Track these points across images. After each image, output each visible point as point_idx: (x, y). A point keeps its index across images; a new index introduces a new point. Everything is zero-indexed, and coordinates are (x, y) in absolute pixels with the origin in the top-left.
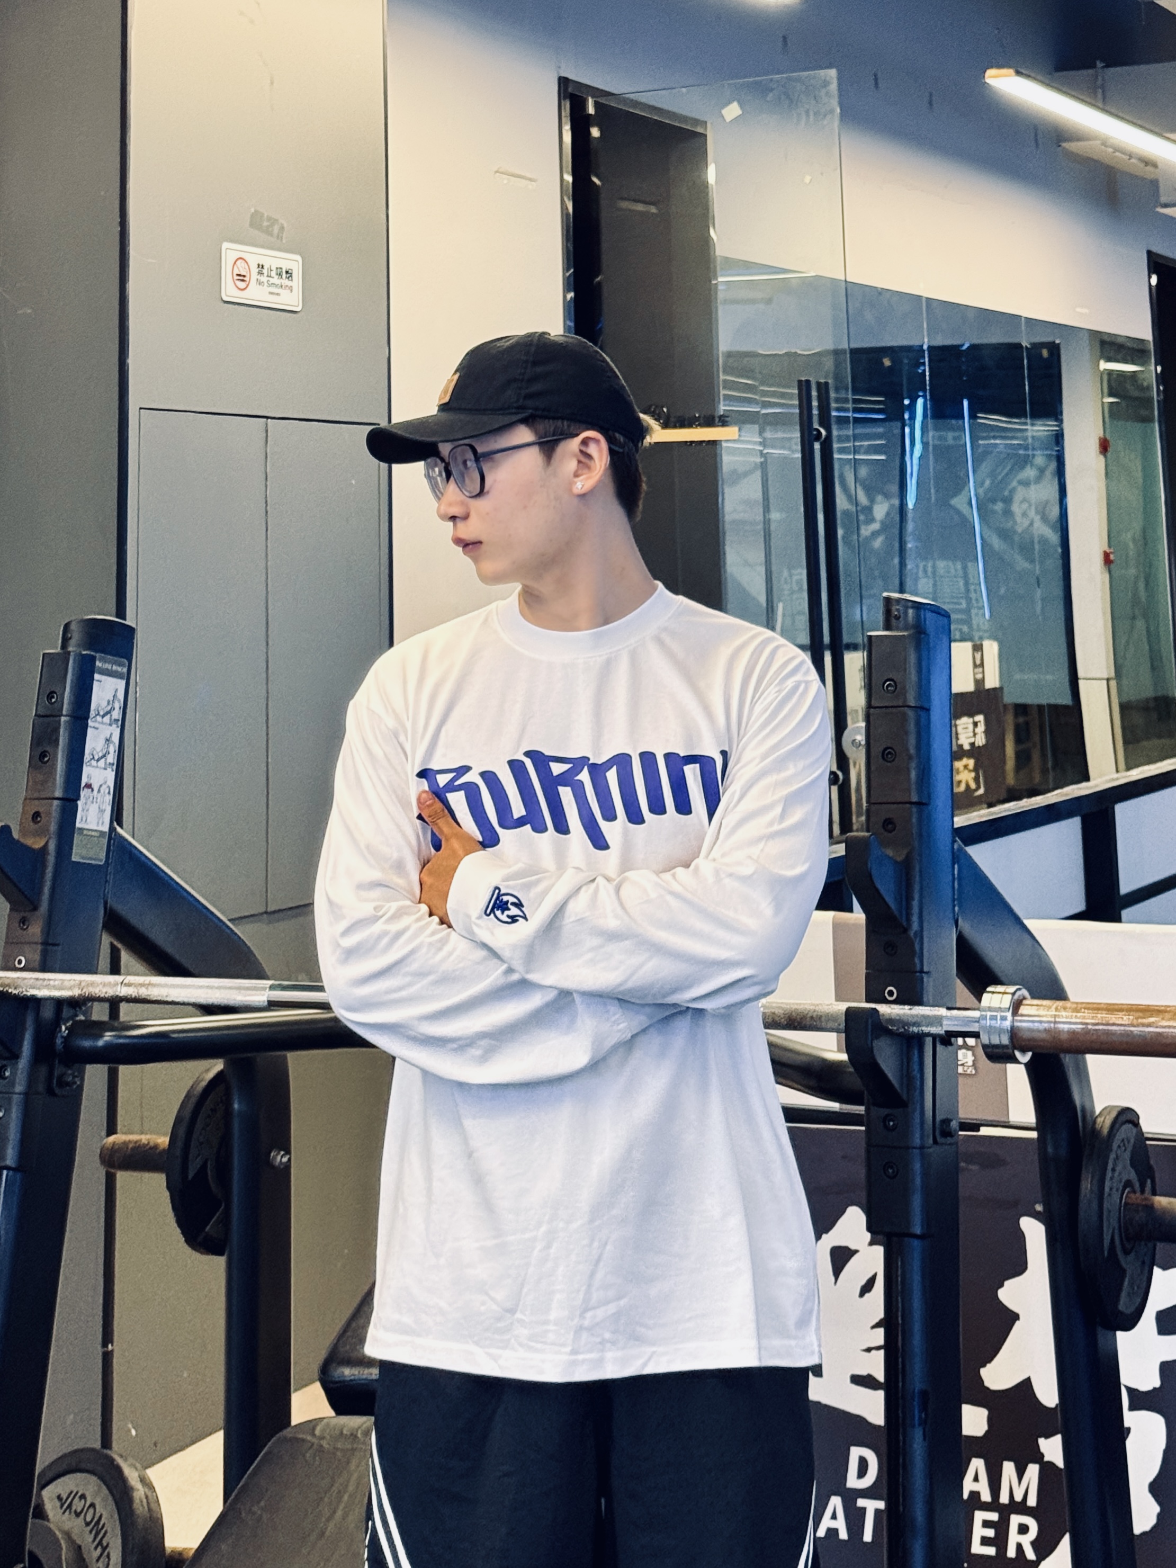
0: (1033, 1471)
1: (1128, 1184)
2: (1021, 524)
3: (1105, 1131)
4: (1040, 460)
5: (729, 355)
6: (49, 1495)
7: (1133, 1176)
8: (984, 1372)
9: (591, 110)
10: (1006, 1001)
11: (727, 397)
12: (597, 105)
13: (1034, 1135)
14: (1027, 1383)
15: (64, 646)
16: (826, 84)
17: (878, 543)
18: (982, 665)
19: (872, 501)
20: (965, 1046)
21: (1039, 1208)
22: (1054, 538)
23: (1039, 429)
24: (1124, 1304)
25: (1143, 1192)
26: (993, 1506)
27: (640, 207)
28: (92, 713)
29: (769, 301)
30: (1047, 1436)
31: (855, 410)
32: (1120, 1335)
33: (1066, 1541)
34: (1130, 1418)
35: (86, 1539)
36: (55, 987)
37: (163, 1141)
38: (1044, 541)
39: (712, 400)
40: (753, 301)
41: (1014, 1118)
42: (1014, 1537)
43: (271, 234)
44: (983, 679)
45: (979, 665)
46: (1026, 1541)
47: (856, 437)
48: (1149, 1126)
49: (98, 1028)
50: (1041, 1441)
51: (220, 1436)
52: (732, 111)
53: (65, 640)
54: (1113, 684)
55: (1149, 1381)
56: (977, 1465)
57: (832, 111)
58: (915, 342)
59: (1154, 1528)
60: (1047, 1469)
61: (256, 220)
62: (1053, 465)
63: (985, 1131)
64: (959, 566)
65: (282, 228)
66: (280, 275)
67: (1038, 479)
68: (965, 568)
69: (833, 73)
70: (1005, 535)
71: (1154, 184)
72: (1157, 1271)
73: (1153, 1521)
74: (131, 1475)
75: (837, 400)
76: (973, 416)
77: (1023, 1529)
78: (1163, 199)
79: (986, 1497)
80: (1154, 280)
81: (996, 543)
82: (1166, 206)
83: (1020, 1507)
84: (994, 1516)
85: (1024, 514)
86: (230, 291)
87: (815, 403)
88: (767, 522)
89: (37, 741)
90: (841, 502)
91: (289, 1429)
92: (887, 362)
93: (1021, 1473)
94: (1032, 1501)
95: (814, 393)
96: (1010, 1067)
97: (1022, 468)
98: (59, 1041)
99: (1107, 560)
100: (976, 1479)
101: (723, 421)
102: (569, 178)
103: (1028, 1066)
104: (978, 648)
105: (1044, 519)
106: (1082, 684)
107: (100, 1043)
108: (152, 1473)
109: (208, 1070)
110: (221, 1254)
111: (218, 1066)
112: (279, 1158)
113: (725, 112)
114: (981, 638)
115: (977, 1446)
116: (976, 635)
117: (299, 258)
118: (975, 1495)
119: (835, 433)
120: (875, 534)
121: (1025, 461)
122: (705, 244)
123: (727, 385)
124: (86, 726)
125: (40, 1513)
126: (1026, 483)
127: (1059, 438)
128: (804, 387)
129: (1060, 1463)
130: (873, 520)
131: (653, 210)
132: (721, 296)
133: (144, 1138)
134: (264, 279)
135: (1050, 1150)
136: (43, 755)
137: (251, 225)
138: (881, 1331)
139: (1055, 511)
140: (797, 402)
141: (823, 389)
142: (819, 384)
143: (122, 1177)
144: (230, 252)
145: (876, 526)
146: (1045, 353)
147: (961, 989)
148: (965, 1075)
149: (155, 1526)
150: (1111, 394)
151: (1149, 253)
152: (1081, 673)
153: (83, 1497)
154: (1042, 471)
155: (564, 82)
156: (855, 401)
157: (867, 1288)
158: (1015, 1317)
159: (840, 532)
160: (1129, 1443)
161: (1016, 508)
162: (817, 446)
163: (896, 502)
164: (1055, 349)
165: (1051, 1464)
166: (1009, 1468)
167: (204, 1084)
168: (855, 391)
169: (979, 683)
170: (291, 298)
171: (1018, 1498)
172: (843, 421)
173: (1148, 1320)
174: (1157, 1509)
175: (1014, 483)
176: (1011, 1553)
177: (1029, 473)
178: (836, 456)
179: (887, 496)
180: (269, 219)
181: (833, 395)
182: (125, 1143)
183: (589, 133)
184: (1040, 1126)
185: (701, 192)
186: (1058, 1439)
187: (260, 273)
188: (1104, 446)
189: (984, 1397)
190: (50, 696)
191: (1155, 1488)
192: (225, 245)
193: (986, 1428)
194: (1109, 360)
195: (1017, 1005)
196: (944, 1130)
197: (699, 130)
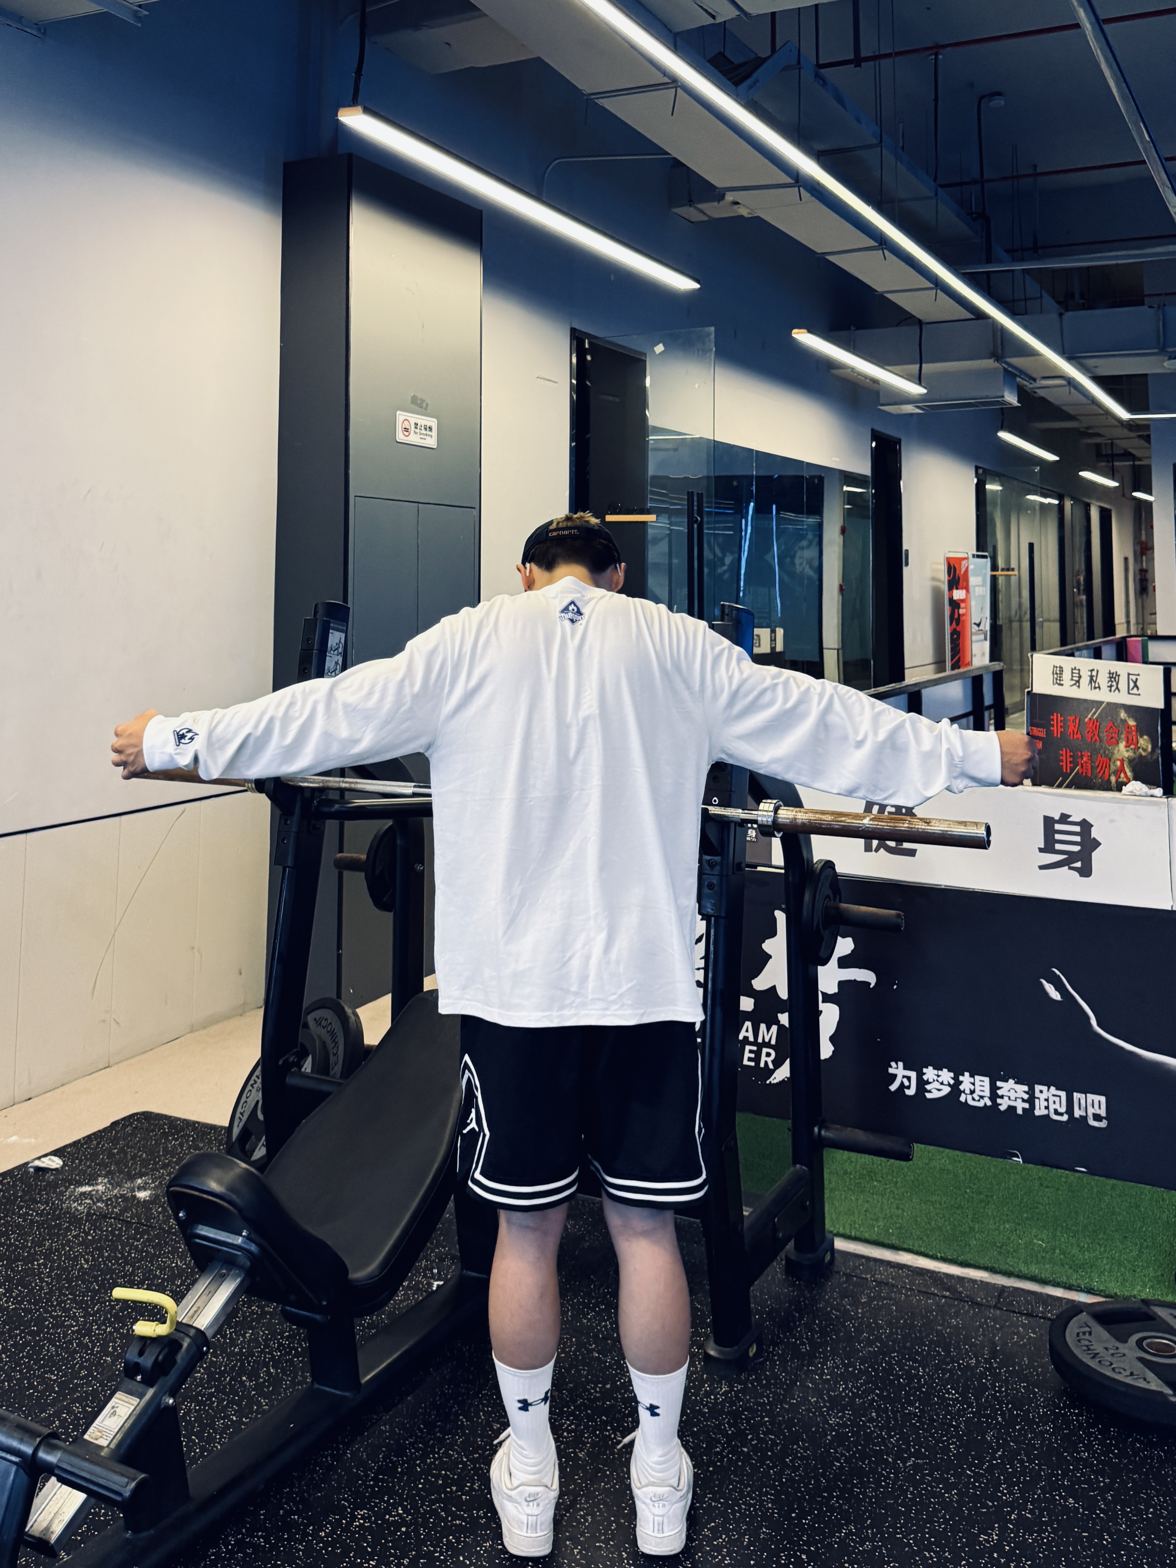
0: (774, 1028)
1: (828, 896)
2: (799, 569)
3: (818, 871)
4: (810, 536)
5: (653, 477)
6: (310, 1018)
7: (830, 892)
8: (753, 982)
9: (587, 346)
10: (772, 807)
11: (652, 499)
12: (590, 343)
13: (783, 871)
14: (774, 988)
15: (315, 615)
16: (709, 335)
17: (726, 576)
18: (775, 640)
19: (724, 556)
20: (752, 828)
21: (783, 906)
22: (815, 576)
23: (812, 520)
24: (822, 954)
25: (834, 900)
26: (755, 1043)
27: (611, 398)
28: (329, 649)
29: (676, 450)
30: (782, 1013)
31: (716, 508)
32: (819, 968)
33: (788, 1061)
34: (822, 1006)
35: (328, 1039)
36: (311, 782)
37: (364, 857)
38: (809, 578)
39: (644, 500)
40: (667, 450)
41: (774, 863)
42: (764, 1058)
43: (421, 407)
44: (775, 648)
45: (773, 640)
46: (770, 1060)
47: (715, 522)
48: (839, 869)
49: (333, 802)
50: (779, 1015)
51: (390, 995)
52: (659, 348)
53: (316, 613)
54: (840, 652)
55: (833, 989)
56: (748, 1024)
57: (711, 350)
58: (748, 473)
59: (831, 1057)
60: (781, 1027)
61: (414, 400)
62: (817, 539)
63: (760, 869)
64: (766, 589)
65: (427, 405)
66: (426, 429)
67: (808, 547)
68: (769, 592)
69: (713, 329)
70: (792, 575)
71: (877, 393)
72: (839, 938)
73: (831, 1054)
74: (349, 1011)
75: (707, 503)
76: (777, 513)
77: (768, 1055)
78: (881, 402)
79: (751, 1039)
80: (874, 444)
81: (786, 578)
82: (883, 405)
83: (767, 1045)
84: (755, 1048)
85: (801, 564)
86: (400, 437)
87: (695, 504)
88: (670, 565)
89: (301, 662)
90: (707, 554)
91: (420, 995)
92: (735, 483)
93: (768, 1031)
94: (773, 1042)
95: (695, 498)
96: (773, 839)
97: (801, 540)
98: (313, 809)
99: (841, 589)
100: (747, 1031)
101: (648, 512)
102: (574, 382)
103: (781, 838)
104: (773, 632)
105: (811, 567)
106: (825, 651)
107: (333, 810)
108: (358, 1010)
109: (385, 824)
110: (391, 911)
111: (390, 823)
112: (419, 868)
113: (655, 348)
114: (776, 627)
115: (747, 1016)
116: (773, 624)
117: (435, 420)
118: (746, 1038)
119: (705, 519)
120: (725, 572)
121: (802, 537)
122: (644, 418)
123: (653, 493)
124: (326, 656)
125: (306, 1026)
126: (802, 548)
127: (820, 526)
128: (690, 495)
129: (787, 1025)
130: (724, 564)
131: (617, 400)
132: (650, 446)
133: (355, 855)
134: (418, 431)
135: (791, 879)
136: (305, 669)
137: (412, 402)
138: (703, 961)
139: (816, 563)
140: (686, 503)
141: (700, 496)
142: (698, 494)
143: (346, 874)
144: (401, 416)
145: (725, 568)
146: (816, 481)
147: (750, 800)
148: (751, 841)
149: (359, 1033)
150: (848, 504)
151: (873, 430)
152: (825, 646)
153: (326, 1019)
154: (811, 542)
155: (573, 332)
156: (716, 503)
157: (699, 940)
158: (770, 957)
159: (706, 570)
160: (821, 1018)
161: (797, 561)
162: (695, 526)
163: (736, 556)
164: (821, 479)
165: (783, 1025)
166: (763, 1027)
167: (383, 831)
168: (716, 497)
169: (773, 649)
170: (431, 441)
171: (767, 1040)
172: (709, 513)
173: (834, 961)
174: (833, 1048)
175: (797, 548)
176: (762, 1065)
177: (804, 543)
178: (705, 531)
179: (732, 553)
180: (421, 399)
181: (705, 500)
182: (346, 857)
183: (586, 358)
184: (785, 867)
185: (643, 390)
186: (787, 1014)
187: (416, 428)
188: (843, 531)
189: (752, 993)
190: (308, 640)
191: (832, 1039)
192: (398, 412)
193: (752, 1007)
194: (848, 486)
195: (776, 809)
196: (739, 867)
197: (643, 358)
